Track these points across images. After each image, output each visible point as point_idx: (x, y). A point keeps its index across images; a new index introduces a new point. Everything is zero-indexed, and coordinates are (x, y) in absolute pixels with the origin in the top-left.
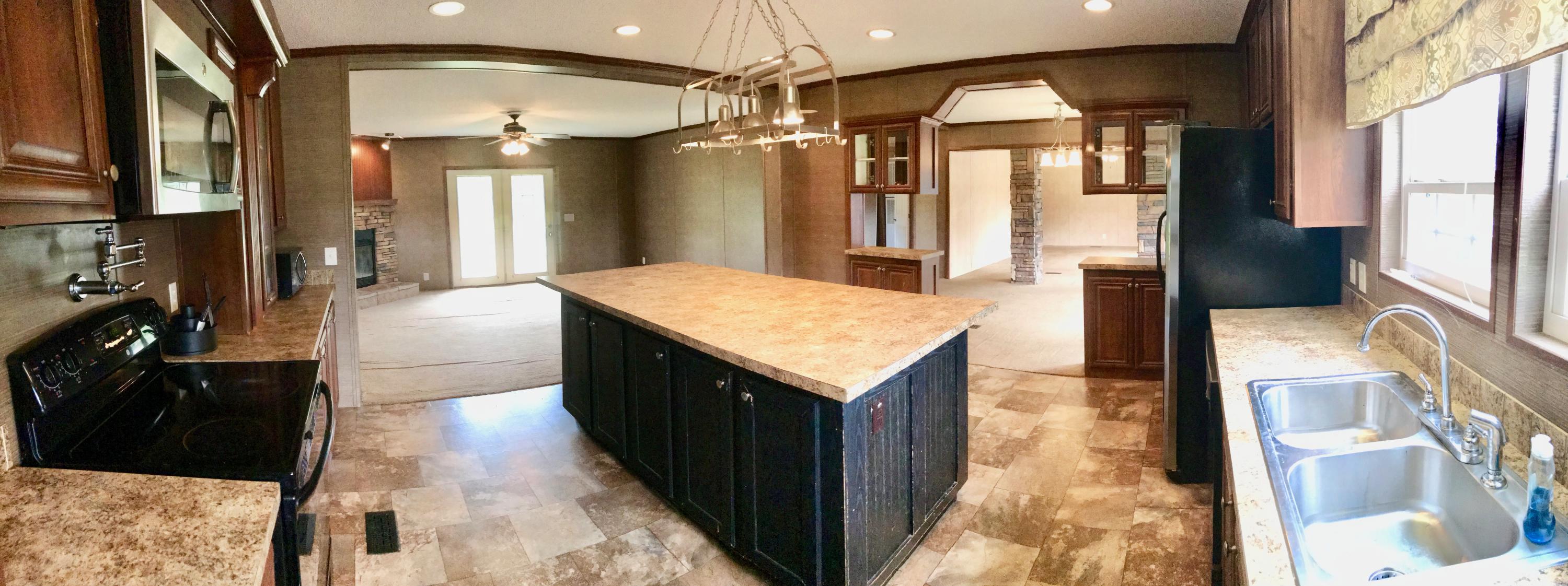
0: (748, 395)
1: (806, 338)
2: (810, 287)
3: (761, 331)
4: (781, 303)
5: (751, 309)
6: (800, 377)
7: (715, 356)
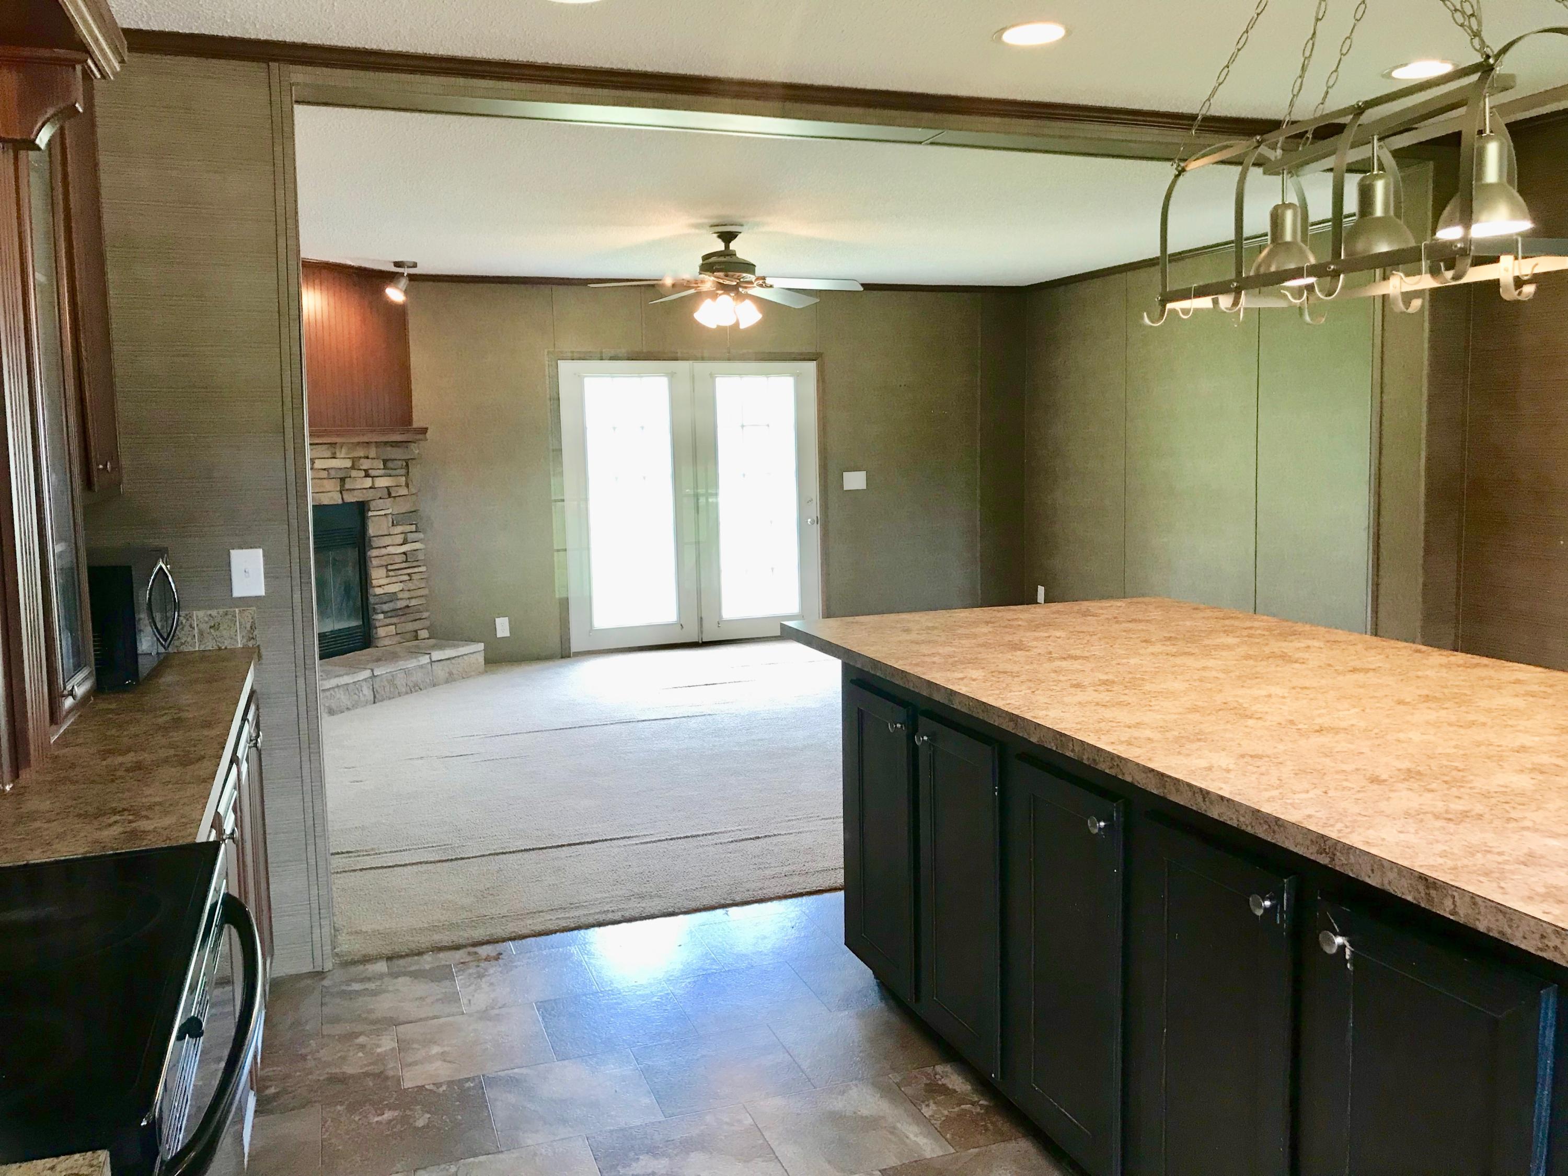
0: (1339, 940)
1: (1514, 814)
2: (1518, 682)
3: (1375, 780)
4: (1432, 716)
5: (1344, 724)
6: (1501, 910)
7: (1249, 830)
